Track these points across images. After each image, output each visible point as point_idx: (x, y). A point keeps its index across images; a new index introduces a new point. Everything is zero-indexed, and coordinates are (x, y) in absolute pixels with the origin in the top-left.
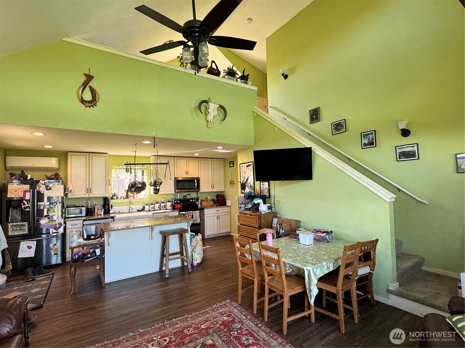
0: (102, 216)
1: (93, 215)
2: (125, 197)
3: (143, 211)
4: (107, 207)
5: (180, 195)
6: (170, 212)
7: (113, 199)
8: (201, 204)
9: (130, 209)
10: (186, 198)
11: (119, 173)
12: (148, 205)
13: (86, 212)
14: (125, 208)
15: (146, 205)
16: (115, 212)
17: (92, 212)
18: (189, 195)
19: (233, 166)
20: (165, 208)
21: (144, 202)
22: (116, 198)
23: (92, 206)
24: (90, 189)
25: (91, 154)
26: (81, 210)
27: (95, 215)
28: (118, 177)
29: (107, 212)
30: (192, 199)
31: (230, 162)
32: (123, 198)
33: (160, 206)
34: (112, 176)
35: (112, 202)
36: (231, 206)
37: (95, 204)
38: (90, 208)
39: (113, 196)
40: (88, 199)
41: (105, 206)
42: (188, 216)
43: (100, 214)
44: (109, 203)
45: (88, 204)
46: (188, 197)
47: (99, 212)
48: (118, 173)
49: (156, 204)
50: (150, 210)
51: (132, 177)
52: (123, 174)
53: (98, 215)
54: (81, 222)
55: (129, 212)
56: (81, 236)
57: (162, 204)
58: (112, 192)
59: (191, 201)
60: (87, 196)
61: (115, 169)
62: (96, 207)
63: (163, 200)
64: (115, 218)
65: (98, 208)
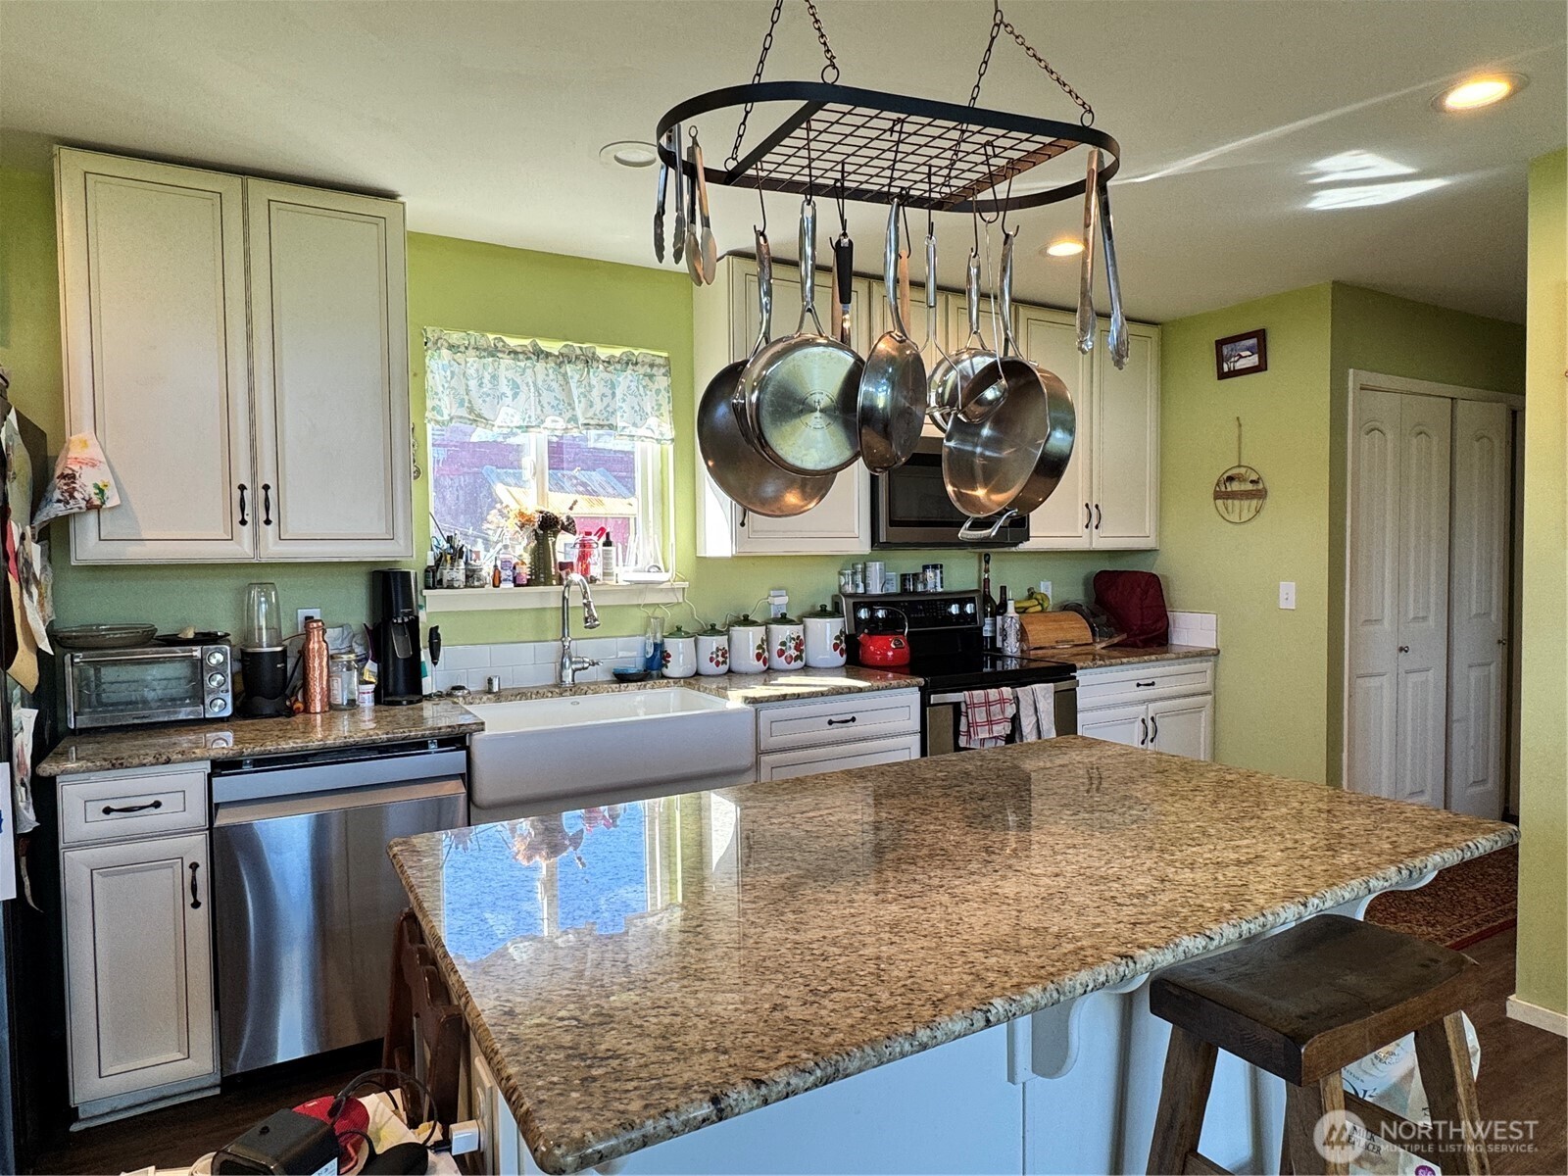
0: (367, 724)
1: (291, 712)
2: (525, 571)
3: (651, 678)
4: (399, 647)
5: (884, 571)
6: (870, 689)
7: (438, 584)
8: (1022, 635)
9: (563, 665)
10: (920, 588)
11: (481, 385)
12: (688, 635)
13: (240, 687)
14: (529, 661)
15: (671, 635)
16: (461, 688)
17: (285, 685)
18: (935, 567)
19: (1261, 367)
20: (799, 658)
21: (658, 613)
22: (459, 574)
23: (286, 632)
24: (266, 487)
25: (260, 189)
26: (199, 667)
27: (306, 710)
28: (471, 410)
29: (401, 686)
30: (962, 599)
31: (1220, 344)
32: (514, 581)
33: (767, 640)
34: (429, 404)
35: (433, 608)
36: (1217, 653)
37: (309, 619)
38: (266, 650)
39: (439, 561)
40: (254, 573)
41: (387, 639)
42: (990, 722)
43: (352, 703)
44: (417, 618)
45: (250, 619)
46: (933, 582)
47: (337, 684)
48: (473, 384)
49: (738, 632)
50: (702, 671)
51: (574, 419)
52: (509, 393)
53: (331, 707)
54: (191, 778)
55: (559, 688)
56: (196, 905)
57: (781, 632)
58: (433, 531)
59: (954, 609)
60: (242, 548)
61: (451, 347)
62: (314, 645)
63: (780, 602)
64: (477, 741)
65: (331, 657)
